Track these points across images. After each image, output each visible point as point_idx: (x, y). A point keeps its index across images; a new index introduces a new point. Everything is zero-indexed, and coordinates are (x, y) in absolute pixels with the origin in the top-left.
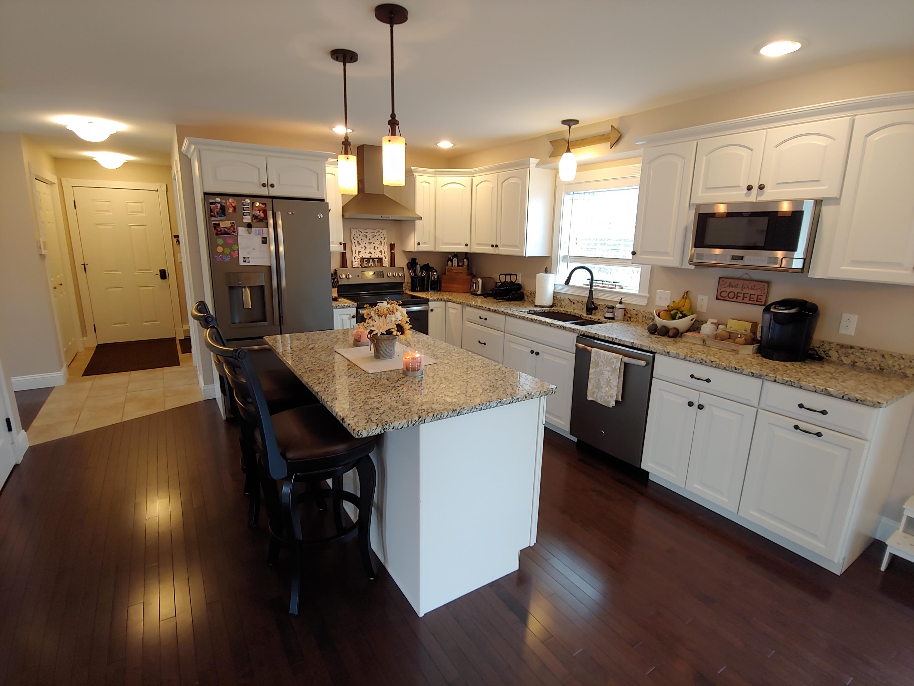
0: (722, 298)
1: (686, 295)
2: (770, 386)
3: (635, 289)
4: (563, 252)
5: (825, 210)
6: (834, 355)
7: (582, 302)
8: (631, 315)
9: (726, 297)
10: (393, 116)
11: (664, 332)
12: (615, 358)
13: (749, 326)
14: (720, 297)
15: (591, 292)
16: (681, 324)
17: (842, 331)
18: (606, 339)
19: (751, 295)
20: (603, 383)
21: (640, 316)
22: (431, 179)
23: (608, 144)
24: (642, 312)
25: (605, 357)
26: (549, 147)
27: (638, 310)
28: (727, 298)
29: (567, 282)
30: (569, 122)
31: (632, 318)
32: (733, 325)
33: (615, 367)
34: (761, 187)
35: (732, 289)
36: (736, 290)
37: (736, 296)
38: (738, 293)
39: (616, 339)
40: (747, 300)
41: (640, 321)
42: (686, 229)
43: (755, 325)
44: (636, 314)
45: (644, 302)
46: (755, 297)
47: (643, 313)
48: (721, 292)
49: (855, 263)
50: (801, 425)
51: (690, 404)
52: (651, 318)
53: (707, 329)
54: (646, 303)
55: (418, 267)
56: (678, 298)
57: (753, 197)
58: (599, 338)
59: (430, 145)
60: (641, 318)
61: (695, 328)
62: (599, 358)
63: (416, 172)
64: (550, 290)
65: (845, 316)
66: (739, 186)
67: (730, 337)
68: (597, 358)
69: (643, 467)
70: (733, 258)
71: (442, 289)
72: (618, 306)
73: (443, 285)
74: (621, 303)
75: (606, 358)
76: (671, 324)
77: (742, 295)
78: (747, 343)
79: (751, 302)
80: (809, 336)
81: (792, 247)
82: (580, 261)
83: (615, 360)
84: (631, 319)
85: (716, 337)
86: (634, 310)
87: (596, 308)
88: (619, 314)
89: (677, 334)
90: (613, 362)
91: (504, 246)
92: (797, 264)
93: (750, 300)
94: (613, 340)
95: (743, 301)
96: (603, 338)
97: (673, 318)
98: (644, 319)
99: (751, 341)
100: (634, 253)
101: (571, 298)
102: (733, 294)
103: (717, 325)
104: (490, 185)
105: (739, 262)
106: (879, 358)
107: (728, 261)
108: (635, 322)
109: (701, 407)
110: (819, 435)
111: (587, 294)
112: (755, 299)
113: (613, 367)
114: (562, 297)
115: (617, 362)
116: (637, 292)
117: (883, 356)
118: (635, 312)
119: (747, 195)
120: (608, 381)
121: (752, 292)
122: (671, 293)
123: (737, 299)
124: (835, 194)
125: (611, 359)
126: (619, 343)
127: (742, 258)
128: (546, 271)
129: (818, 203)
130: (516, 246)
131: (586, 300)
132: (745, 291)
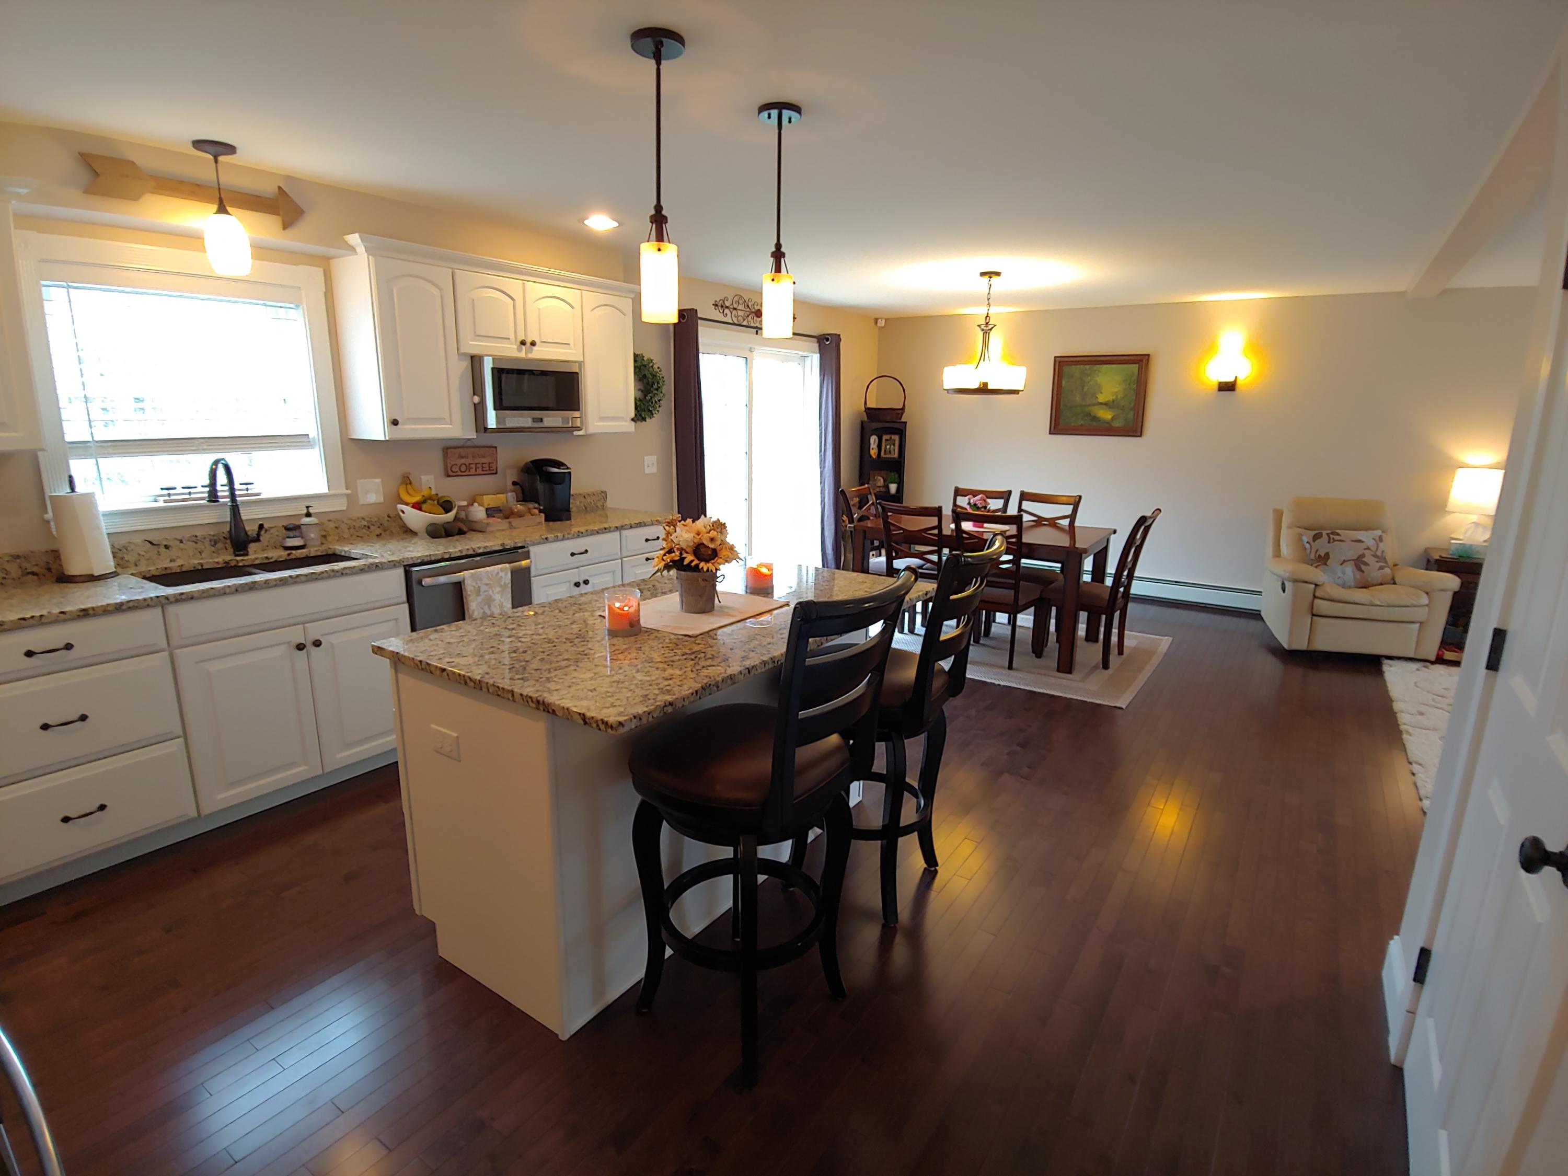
0: (454, 474)
1: (404, 479)
3: (321, 487)
5: (582, 372)
7: (194, 539)
8: (325, 531)
9: (457, 472)
12: (502, 570)
13: (504, 498)
14: (451, 473)
15: (234, 509)
18: (464, 554)
19: (483, 464)
21: (344, 527)
23: (277, 220)
24: (345, 521)
25: (488, 576)
27: (338, 520)
28: (460, 473)
31: (330, 535)
33: (505, 583)
34: (533, 343)
35: (463, 461)
36: (467, 461)
37: (469, 467)
38: (470, 464)
39: (479, 548)
40: (479, 471)
41: (346, 535)
44: (336, 528)
45: (341, 505)
46: (486, 466)
47: (348, 522)
48: (451, 467)
49: (602, 419)
50: (649, 556)
52: (365, 526)
54: (346, 505)
56: (397, 484)
57: (522, 354)
58: (452, 556)
60: (346, 531)
62: (478, 582)
66: (509, 339)
67: (507, 512)
68: (477, 583)
72: (306, 522)
74: (308, 515)
75: (490, 576)
77: (473, 466)
79: (483, 473)
81: (577, 406)
82: (145, 450)
83: (502, 574)
84: (328, 537)
86: (329, 521)
87: (255, 539)
90: (501, 577)
93: (483, 471)
94: (474, 551)
95: (477, 473)
96: (459, 554)
98: (352, 530)
101: (154, 538)
102: (464, 466)
105: (540, 425)
106: (583, 500)
108: (338, 540)
112: (487, 468)
113: (502, 583)
115: (506, 574)
116: (327, 490)
117: (585, 497)
118: (332, 525)
119: (519, 350)
121: (484, 460)
122: (382, 481)
123: (469, 471)
124: (581, 358)
125: (498, 573)
126: (485, 551)
129: (580, 366)
132: (477, 461)
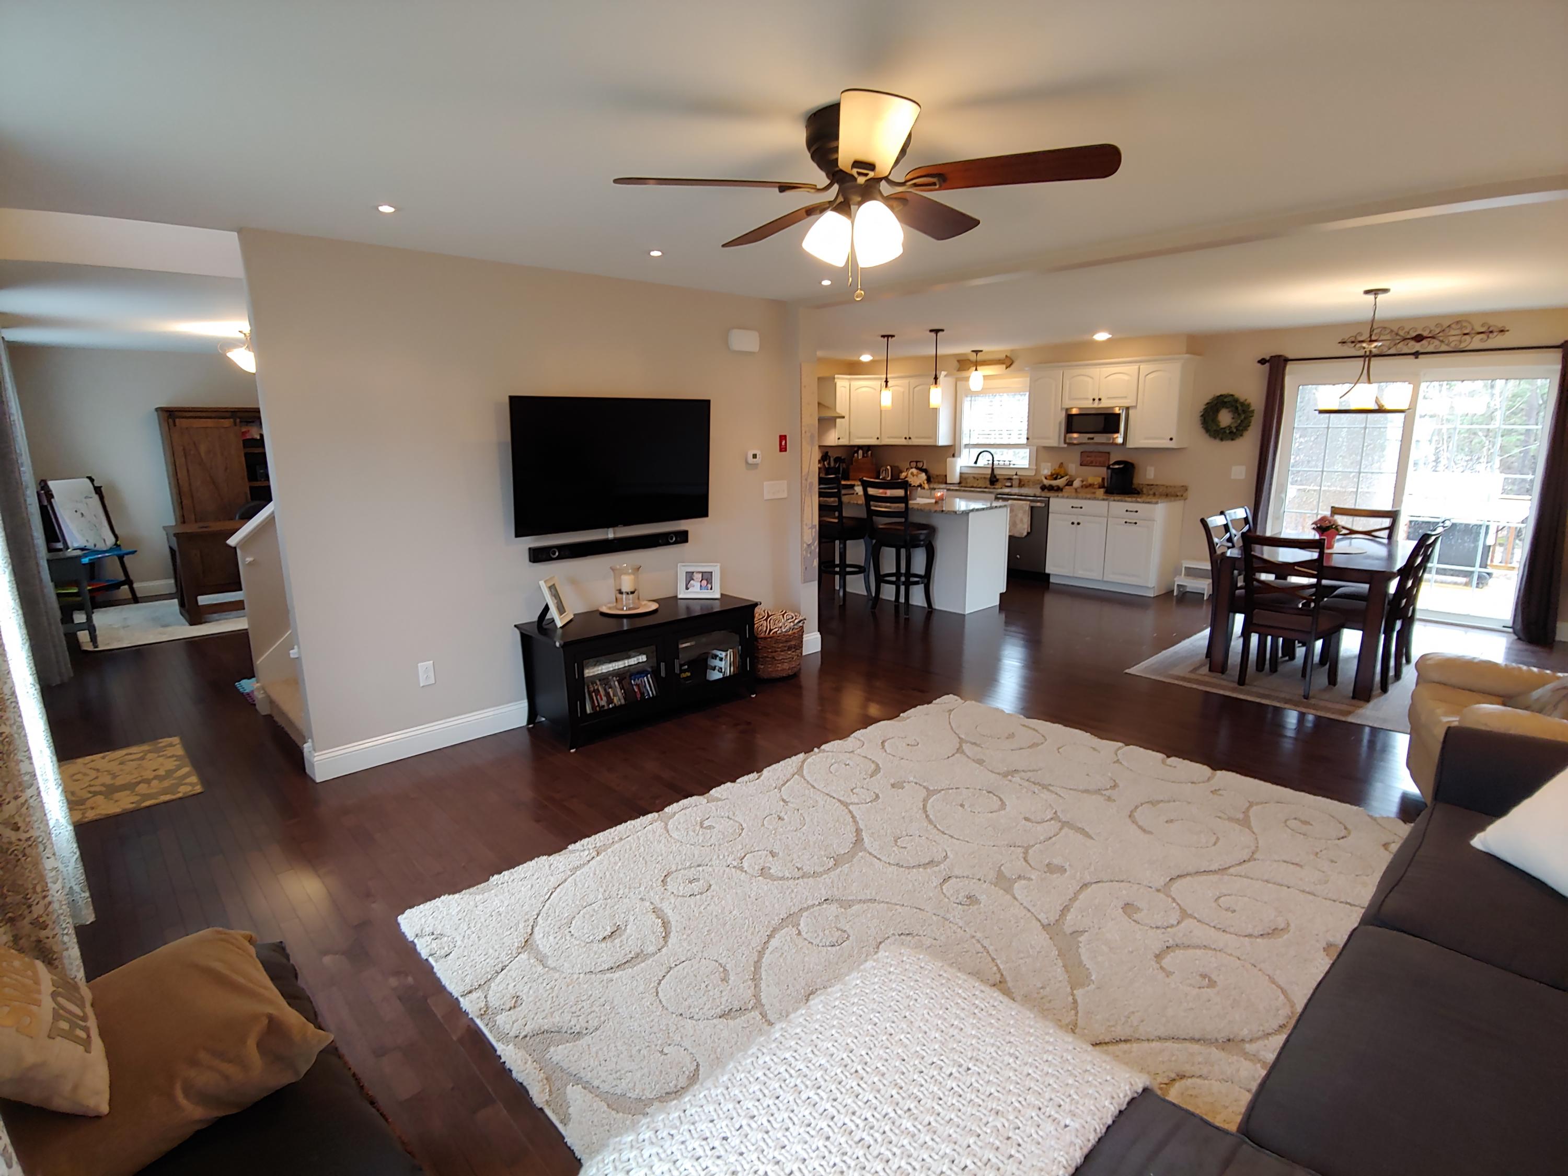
0: (1084, 465)
1: (1061, 465)
2: (1112, 503)
3: (1025, 465)
4: (965, 441)
5: (1131, 412)
6: (1145, 490)
7: (984, 478)
8: (1025, 481)
10: (936, 375)
11: (1051, 488)
12: (1026, 504)
13: (1100, 480)
14: (1082, 465)
15: (993, 469)
16: (1060, 482)
17: (1148, 477)
18: (1017, 494)
19: (1099, 460)
20: (1018, 522)
21: (1032, 481)
22: (846, 383)
23: (1004, 366)
24: (1033, 478)
25: (1017, 505)
26: (956, 364)
27: (1030, 478)
28: (1087, 465)
29: (976, 463)
30: (977, 352)
31: (1025, 484)
32: (1091, 480)
34: (1100, 399)
35: (1088, 459)
36: (1091, 459)
37: (1092, 462)
40: (1097, 464)
41: (1033, 483)
42: (1060, 423)
43: (1103, 479)
44: (1028, 482)
45: (1033, 472)
48: (1083, 461)
49: (1147, 438)
50: (1128, 521)
51: (1073, 523)
52: (1040, 481)
53: (1077, 483)
54: (1035, 472)
55: (832, 459)
56: (1057, 467)
57: (1096, 405)
59: (855, 358)
61: (1070, 483)
62: (1013, 506)
63: (838, 378)
64: (958, 470)
65: (1149, 468)
66: (1088, 398)
67: (1091, 485)
69: (1047, 571)
70: (1089, 439)
71: (851, 478)
72: (1015, 477)
73: (851, 474)
74: (1016, 475)
75: (1019, 505)
76: (1054, 483)
77: (1094, 461)
78: (1100, 487)
80: (1131, 483)
81: (1117, 431)
82: (983, 447)
85: (1082, 486)
86: (1027, 477)
87: (997, 480)
88: (1016, 483)
89: (1059, 489)
90: (1023, 507)
91: (917, 438)
92: (1120, 440)
93: (1099, 464)
94: (1021, 494)
95: (1095, 465)
96: (1015, 494)
97: (1056, 479)
98: (1035, 482)
99: (1101, 486)
100: (1028, 439)
101: (975, 476)
102: (1089, 461)
103: (1082, 481)
104: (901, 389)
105: (1090, 441)
107: (1086, 441)
108: (1028, 487)
109: (1078, 524)
110: (1136, 523)
111: (989, 471)
112: (1102, 463)
113: (1024, 510)
114: (967, 476)
115: (1027, 506)
116: (1027, 466)
118: (1028, 479)
119: (1093, 403)
120: (1022, 520)
121: (1100, 458)
122: (1052, 464)
123: (1092, 464)
124: (1134, 404)
125: (1022, 505)
126: (1025, 495)
127: (1093, 439)
128: (954, 456)
129: (1128, 409)
130: (929, 438)
131: (989, 476)
132: (1096, 459)
